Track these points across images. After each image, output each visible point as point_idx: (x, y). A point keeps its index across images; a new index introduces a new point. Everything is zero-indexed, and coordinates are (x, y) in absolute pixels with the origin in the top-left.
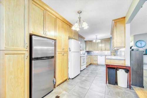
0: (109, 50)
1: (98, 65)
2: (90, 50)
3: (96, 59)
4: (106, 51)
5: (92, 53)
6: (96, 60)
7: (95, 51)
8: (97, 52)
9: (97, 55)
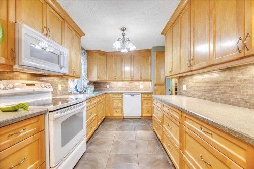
0: (148, 80)
1: (124, 119)
2: (103, 78)
3: (120, 104)
4: (141, 82)
5: (108, 86)
6: (118, 107)
7: (115, 82)
8: (120, 84)
9: (123, 93)
